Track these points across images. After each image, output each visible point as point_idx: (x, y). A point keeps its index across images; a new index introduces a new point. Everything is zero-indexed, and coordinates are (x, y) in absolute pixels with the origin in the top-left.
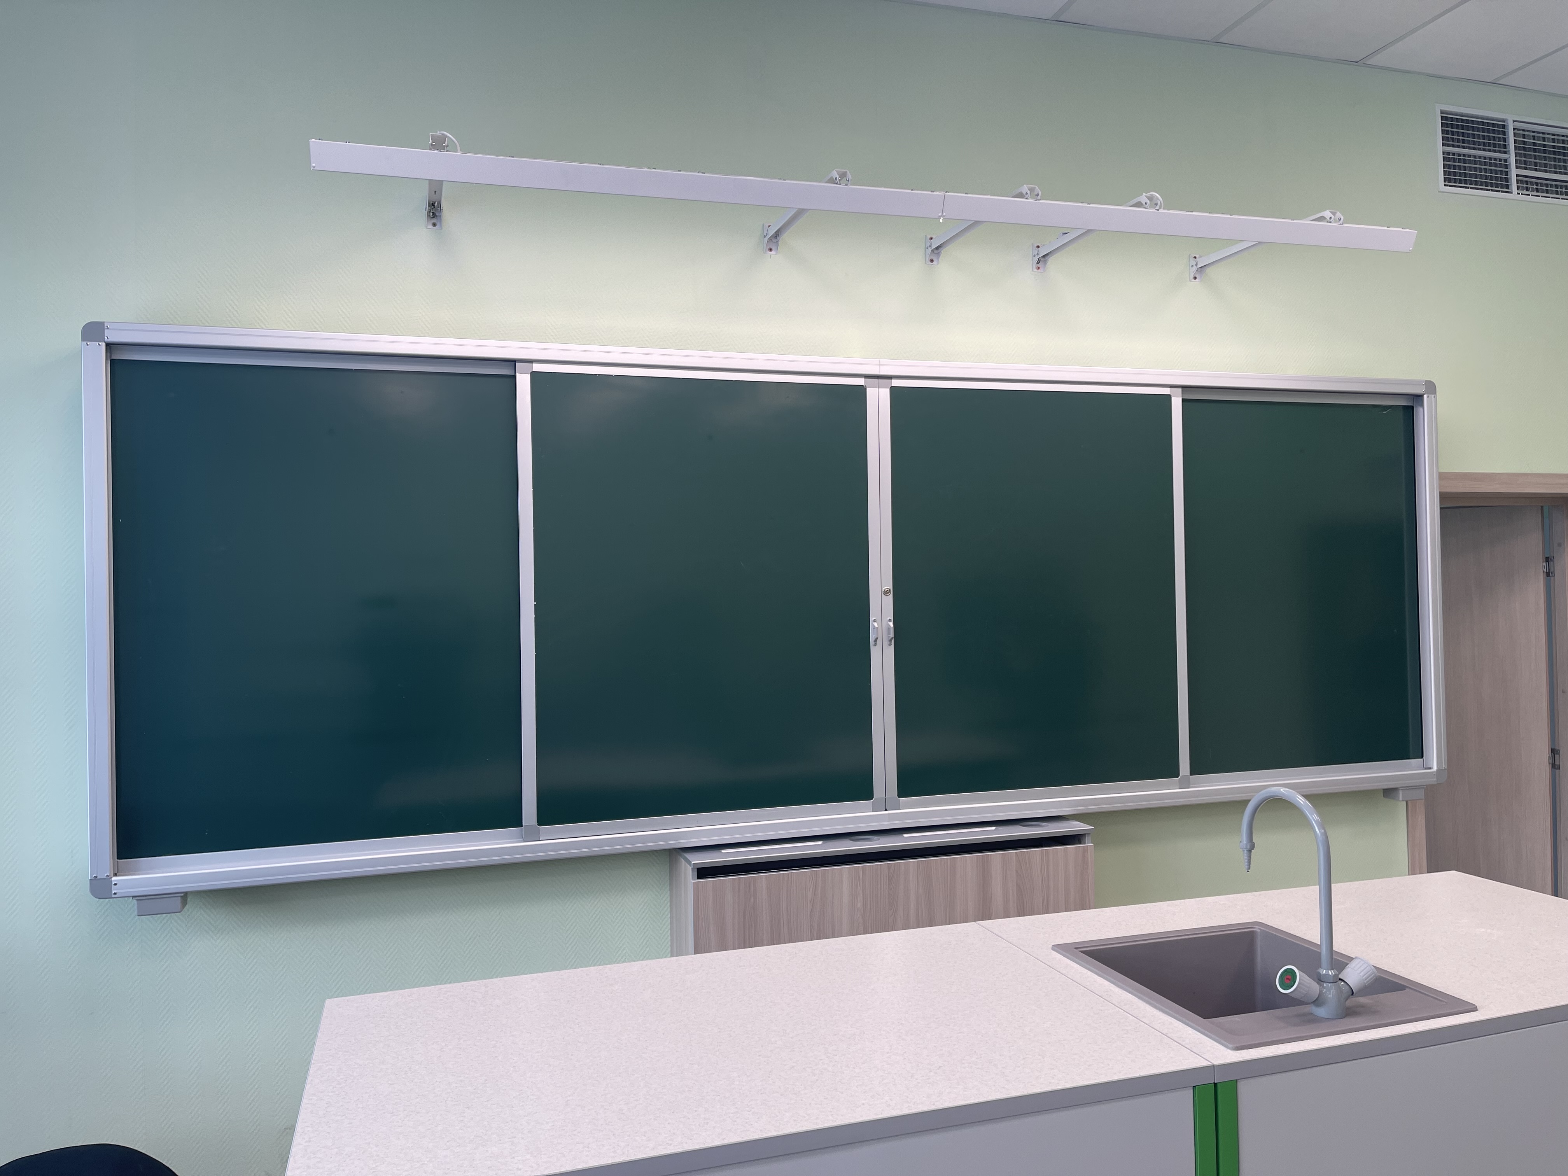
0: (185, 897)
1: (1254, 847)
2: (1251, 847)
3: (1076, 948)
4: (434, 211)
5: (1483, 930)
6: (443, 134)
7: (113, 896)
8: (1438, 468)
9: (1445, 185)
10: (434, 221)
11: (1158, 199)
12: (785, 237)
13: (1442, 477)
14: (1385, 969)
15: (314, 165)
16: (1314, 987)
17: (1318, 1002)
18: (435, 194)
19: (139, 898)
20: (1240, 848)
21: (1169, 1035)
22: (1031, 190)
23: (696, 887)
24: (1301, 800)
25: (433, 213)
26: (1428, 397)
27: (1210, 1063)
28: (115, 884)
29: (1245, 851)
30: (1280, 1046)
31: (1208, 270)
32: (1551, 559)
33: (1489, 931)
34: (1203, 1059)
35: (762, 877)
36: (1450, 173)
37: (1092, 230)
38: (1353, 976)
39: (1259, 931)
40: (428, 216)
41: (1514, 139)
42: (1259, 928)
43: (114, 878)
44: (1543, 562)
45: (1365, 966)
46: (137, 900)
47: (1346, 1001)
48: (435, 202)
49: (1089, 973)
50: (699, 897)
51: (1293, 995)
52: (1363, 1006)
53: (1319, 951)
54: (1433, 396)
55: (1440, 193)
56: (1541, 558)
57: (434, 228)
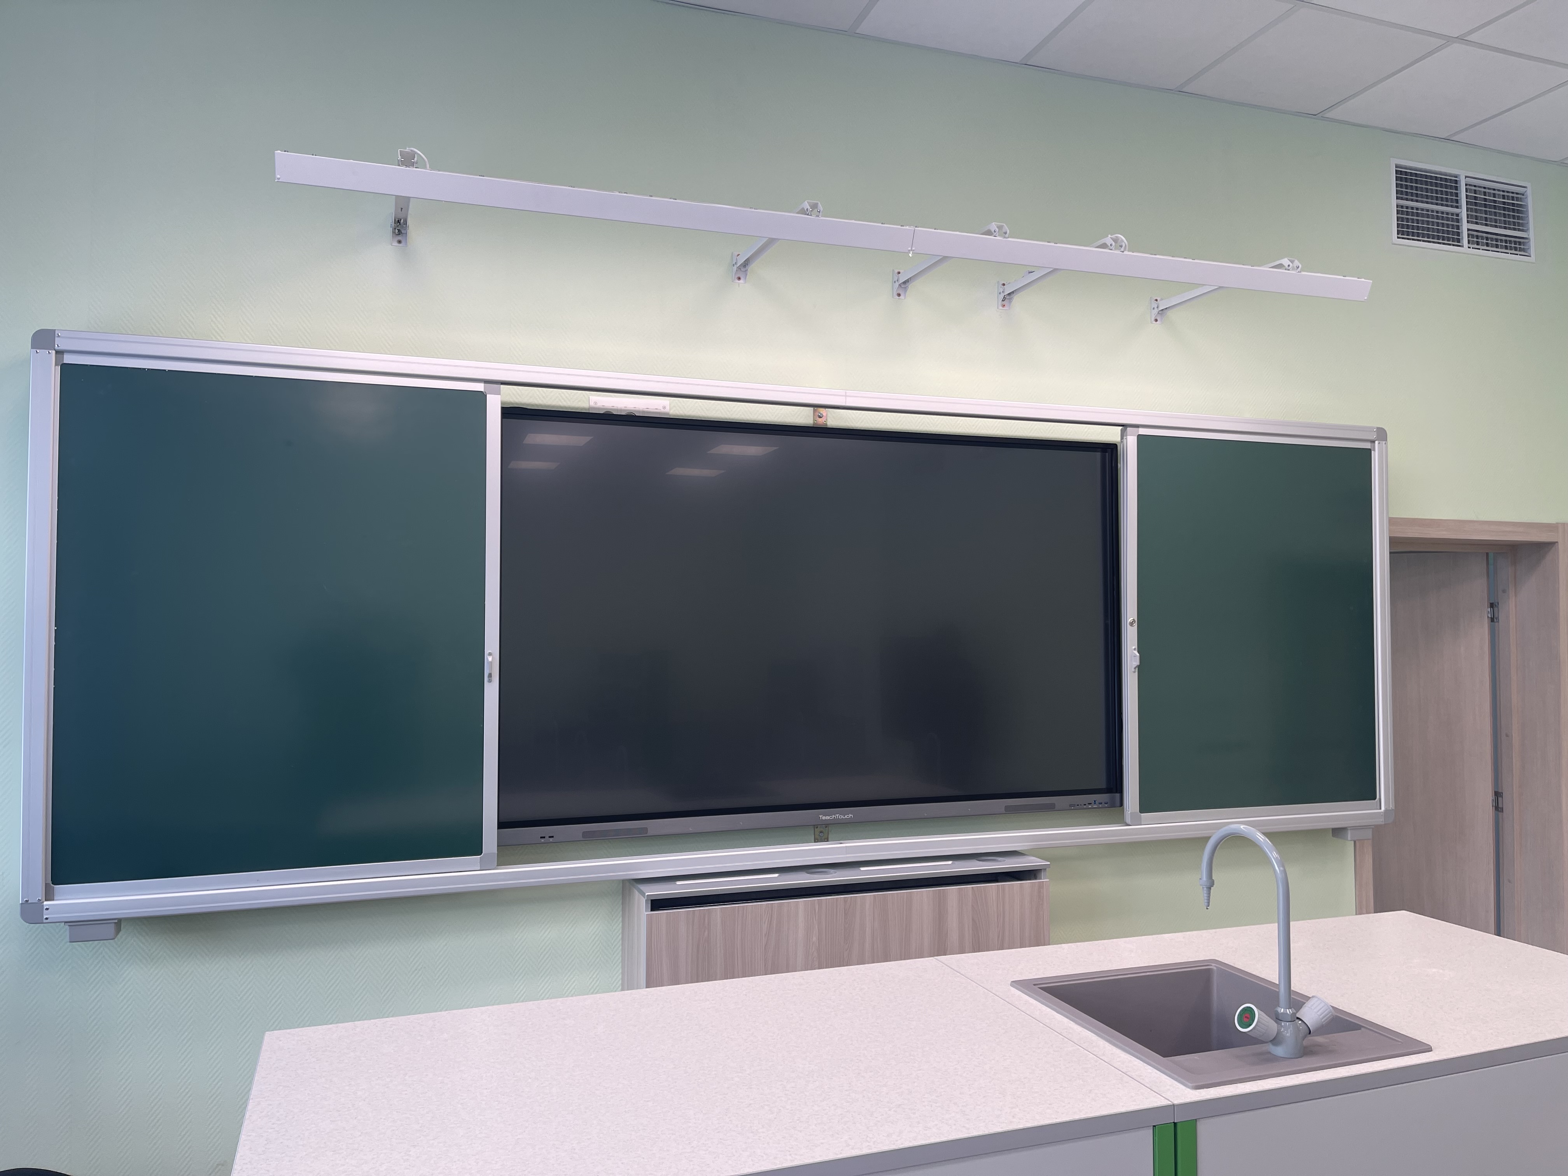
0: (119, 924)
1: (1214, 884)
2: (1210, 885)
3: (1034, 985)
4: (400, 228)
5: (1434, 970)
6: (411, 150)
7: (45, 921)
8: (1388, 513)
9: (1398, 238)
10: (400, 238)
11: (1122, 241)
12: (752, 267)
13: (1392, 522)
14: (1341, 1009)
15: (278, 176)
16: (1273, 1025)
17: (1276, 1040)
18: (401, 210)
19: (72, 924)
20: (1201, 885)
21: (1127, 1073)
22: (1000, 228)
23: (649, 919)
24: (1260, 837)
25: (399, 230)
26: (1379, 443)
27: (1170, 1103)
28: (47, 909)
29: (1205, 889)
30: (1239, 1085)
31: (1169, 313)
32: (1496, 605)
33: (1441, 971)
34: (1163, 1098)
35: (717, 909)
36: (1403, 226)
37: (1057, 269)
38: (1311, 1015)
39: (1215, 968)
40: (394, 232)
41: (1466, 195)
42: (1215, 966)
43: (45, 903)
44: (1488, 607)
45: (1322, 1004)
46: (69, 926)
47: (1304, 1039)
48: (401, 220)
49: (1049, 1010)
50: (652, 930)
51: (1250, 1034)
52: (1319, 1045)
53: (1278, 990)
54: (1384, 442)
55: (1393, 245)
56: (1486, 604)
57: (400, 245)
